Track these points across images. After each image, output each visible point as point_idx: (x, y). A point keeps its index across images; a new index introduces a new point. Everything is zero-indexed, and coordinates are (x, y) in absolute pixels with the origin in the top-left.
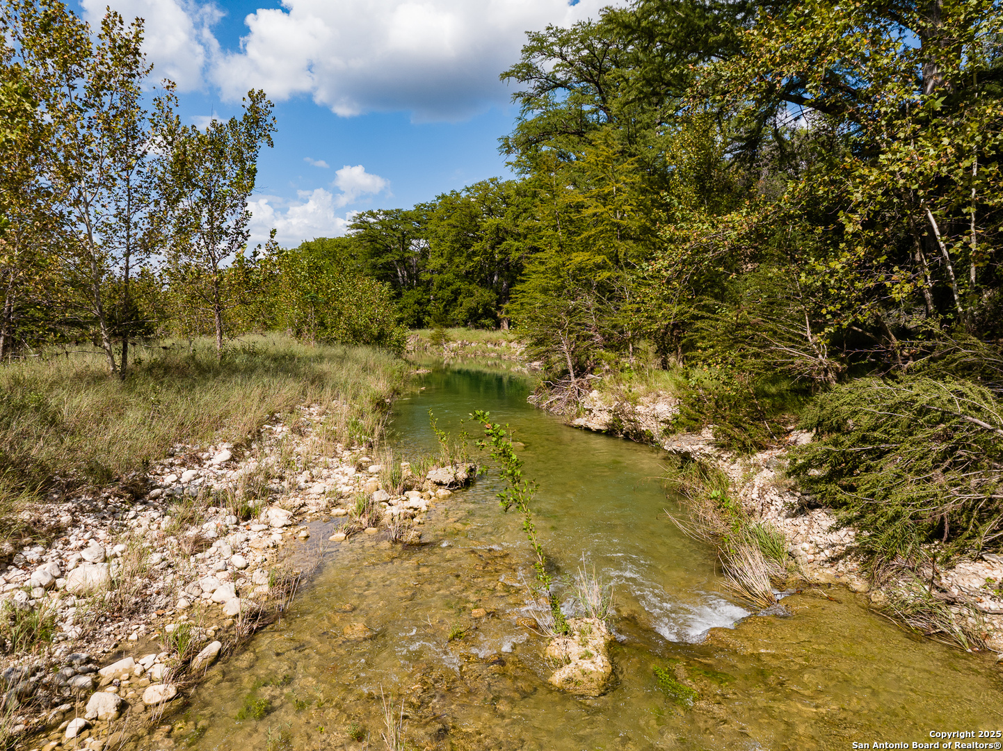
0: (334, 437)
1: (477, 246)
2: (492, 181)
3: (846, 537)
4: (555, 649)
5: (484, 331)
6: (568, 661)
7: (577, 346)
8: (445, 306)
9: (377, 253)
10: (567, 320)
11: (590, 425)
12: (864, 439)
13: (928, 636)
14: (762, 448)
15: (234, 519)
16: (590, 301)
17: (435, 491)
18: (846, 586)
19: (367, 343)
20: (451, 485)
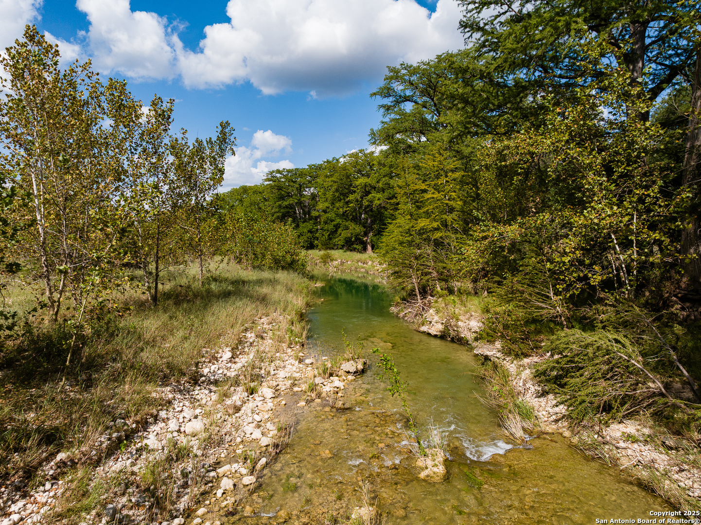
0: (281, 340)
1: (351, 197)
2: (361, 151)
3: (562, 409)
4: (420, 463)
5: (355, 253)
6: (427, 468)
7: (422, 279)
8: (329, 235)
9: (282, 198)
10: (415, 262)
11: (430, 331)
12: (572, 362)
13: (593, 458)
14: (526, 356)
15: (246, 394)
16: (429, 250)
17: (346, 377)
18: (561, 434)
19: (283, 268)
20: (355, 373)
